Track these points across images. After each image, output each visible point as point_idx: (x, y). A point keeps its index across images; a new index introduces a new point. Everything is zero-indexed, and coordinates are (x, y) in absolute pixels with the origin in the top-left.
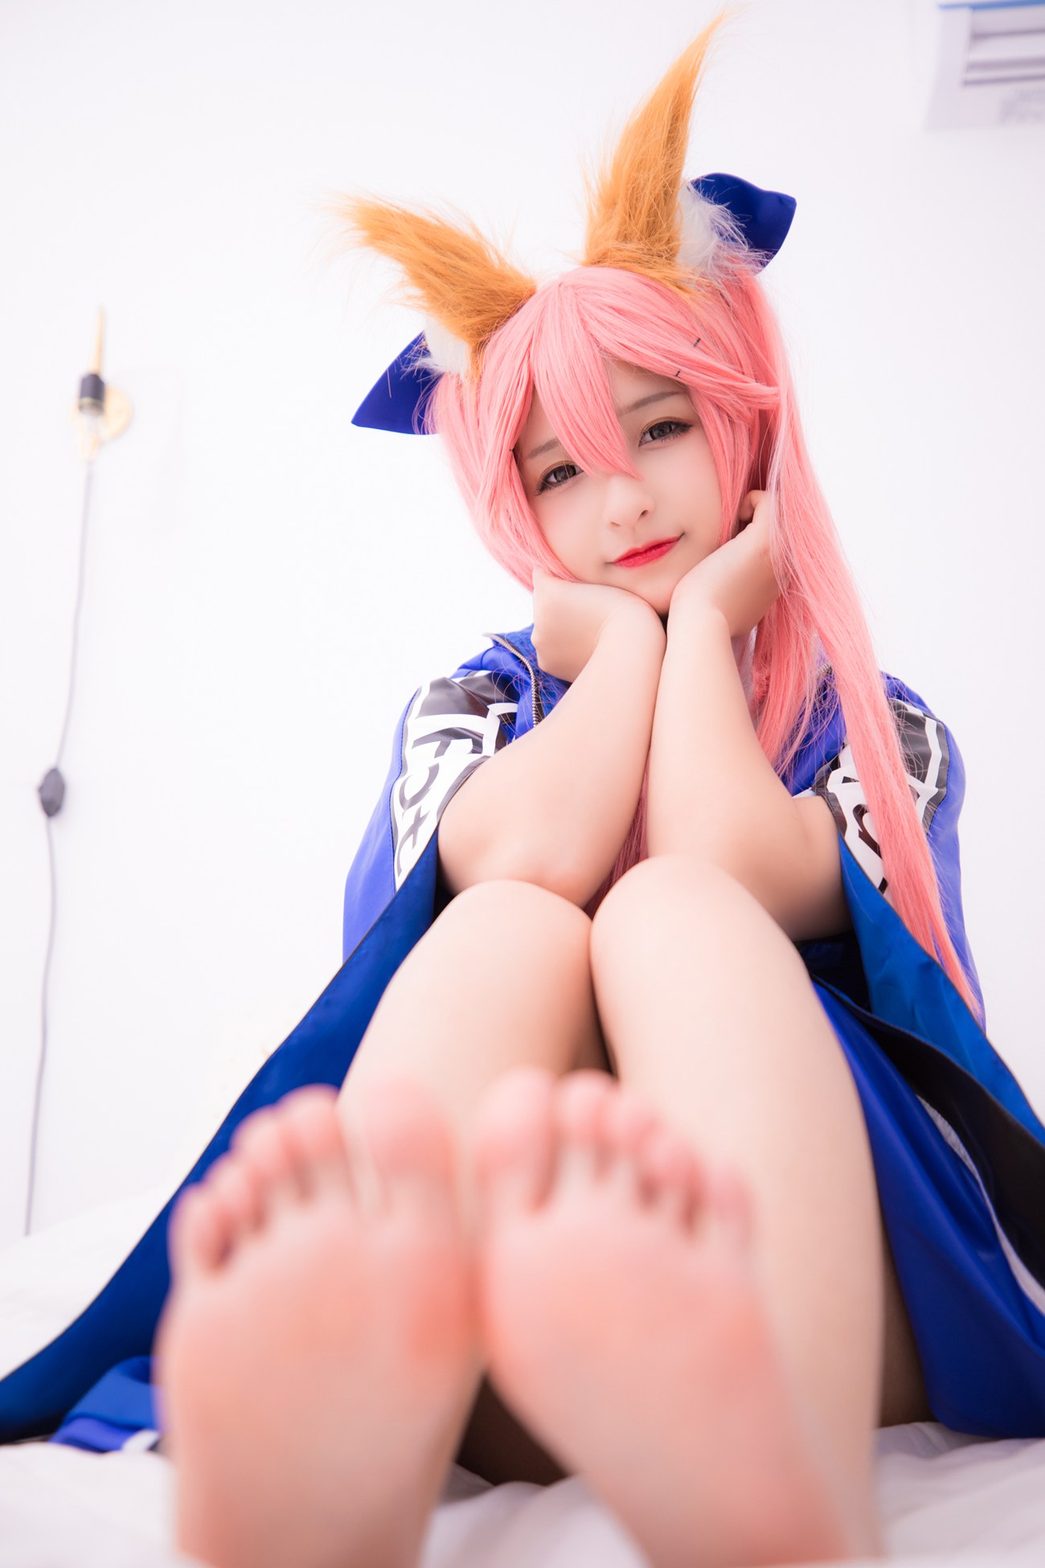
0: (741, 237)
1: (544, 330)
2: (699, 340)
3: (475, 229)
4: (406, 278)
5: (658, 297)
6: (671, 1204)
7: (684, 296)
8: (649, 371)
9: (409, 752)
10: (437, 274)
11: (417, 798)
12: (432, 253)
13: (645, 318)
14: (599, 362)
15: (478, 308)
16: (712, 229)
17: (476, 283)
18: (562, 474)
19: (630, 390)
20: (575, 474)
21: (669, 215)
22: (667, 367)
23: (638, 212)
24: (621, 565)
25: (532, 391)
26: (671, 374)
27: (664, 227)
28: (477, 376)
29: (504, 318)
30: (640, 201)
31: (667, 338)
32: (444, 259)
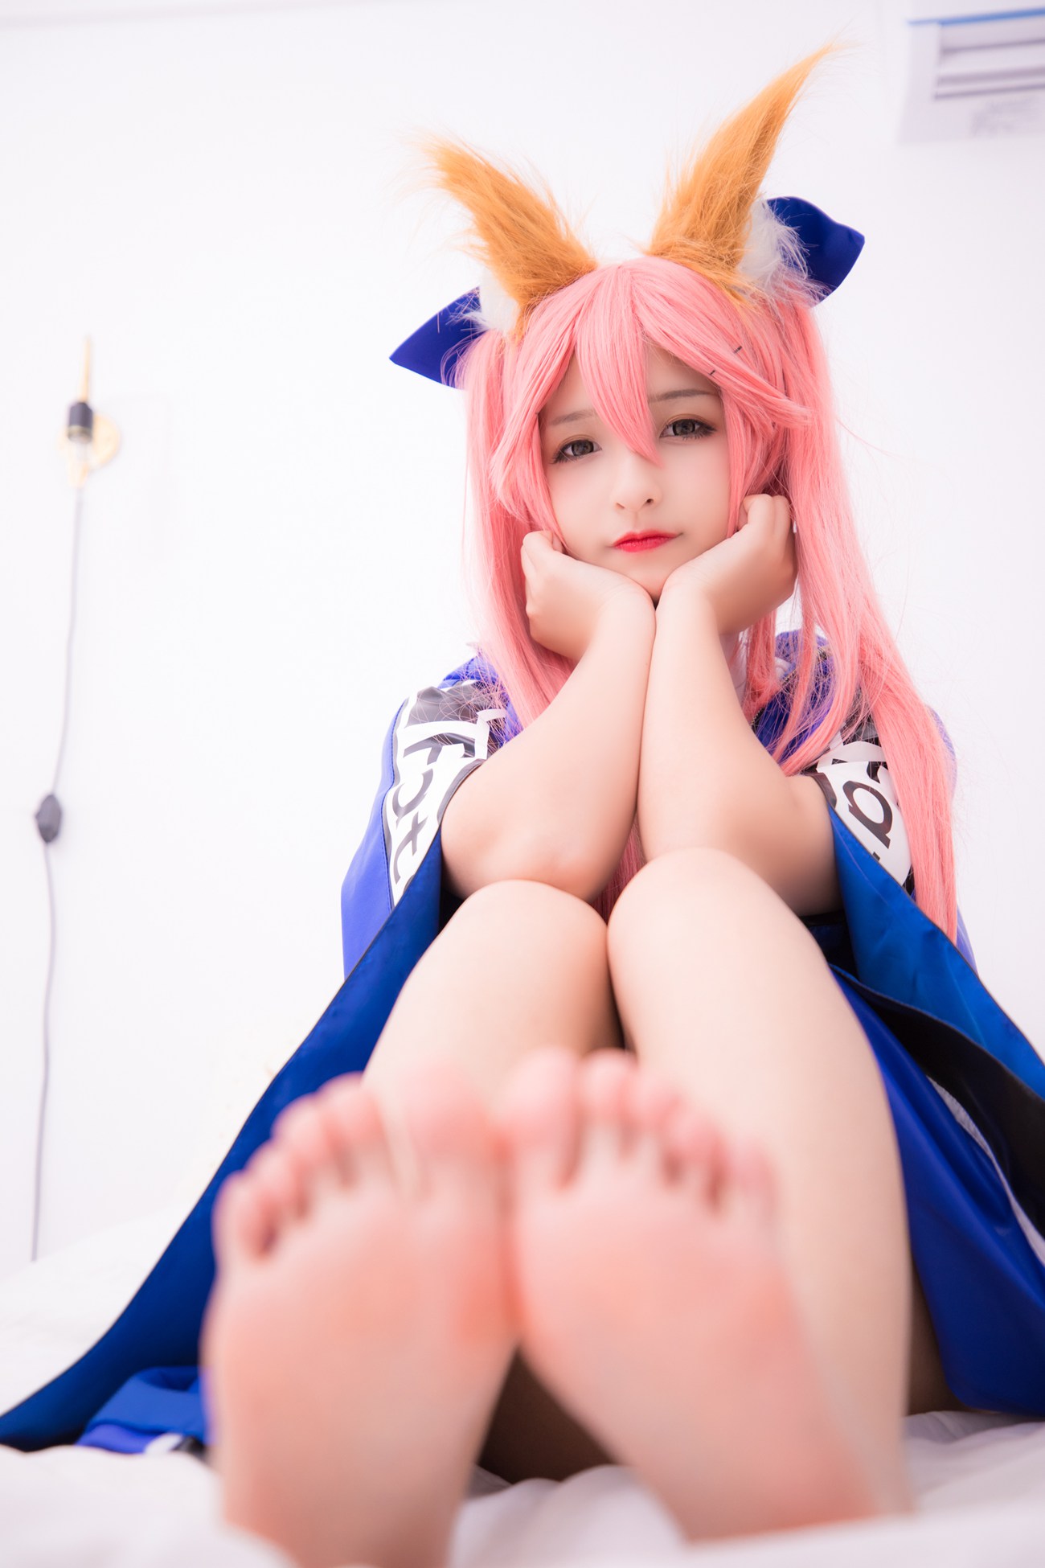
0: (802, 263)
1: (595, 302)
2: (740, 348)
3: (550, 196)
4: (474, 227)
5: (710, 298)
6: (694, 1182)
7: (736, 303)
8: (686, 365)
10: (503, 228)
11: (411, 807)
12: (504, 207)
13: (693, 313)
14: (641, 344)
15: (536, 271)
16: (777, 250)
18: (581, 449)
19: (666, 380)
20: (592, 450)
21: (738, 223)
22: (703, 364)
23: (710, 212)
25: (570, 358)
26: (706, 371)
27: (732, 232)
28: (520, 336)
29: (559, 287)
30: (715, 201)
31: (710, 337)
32: (514, 216)
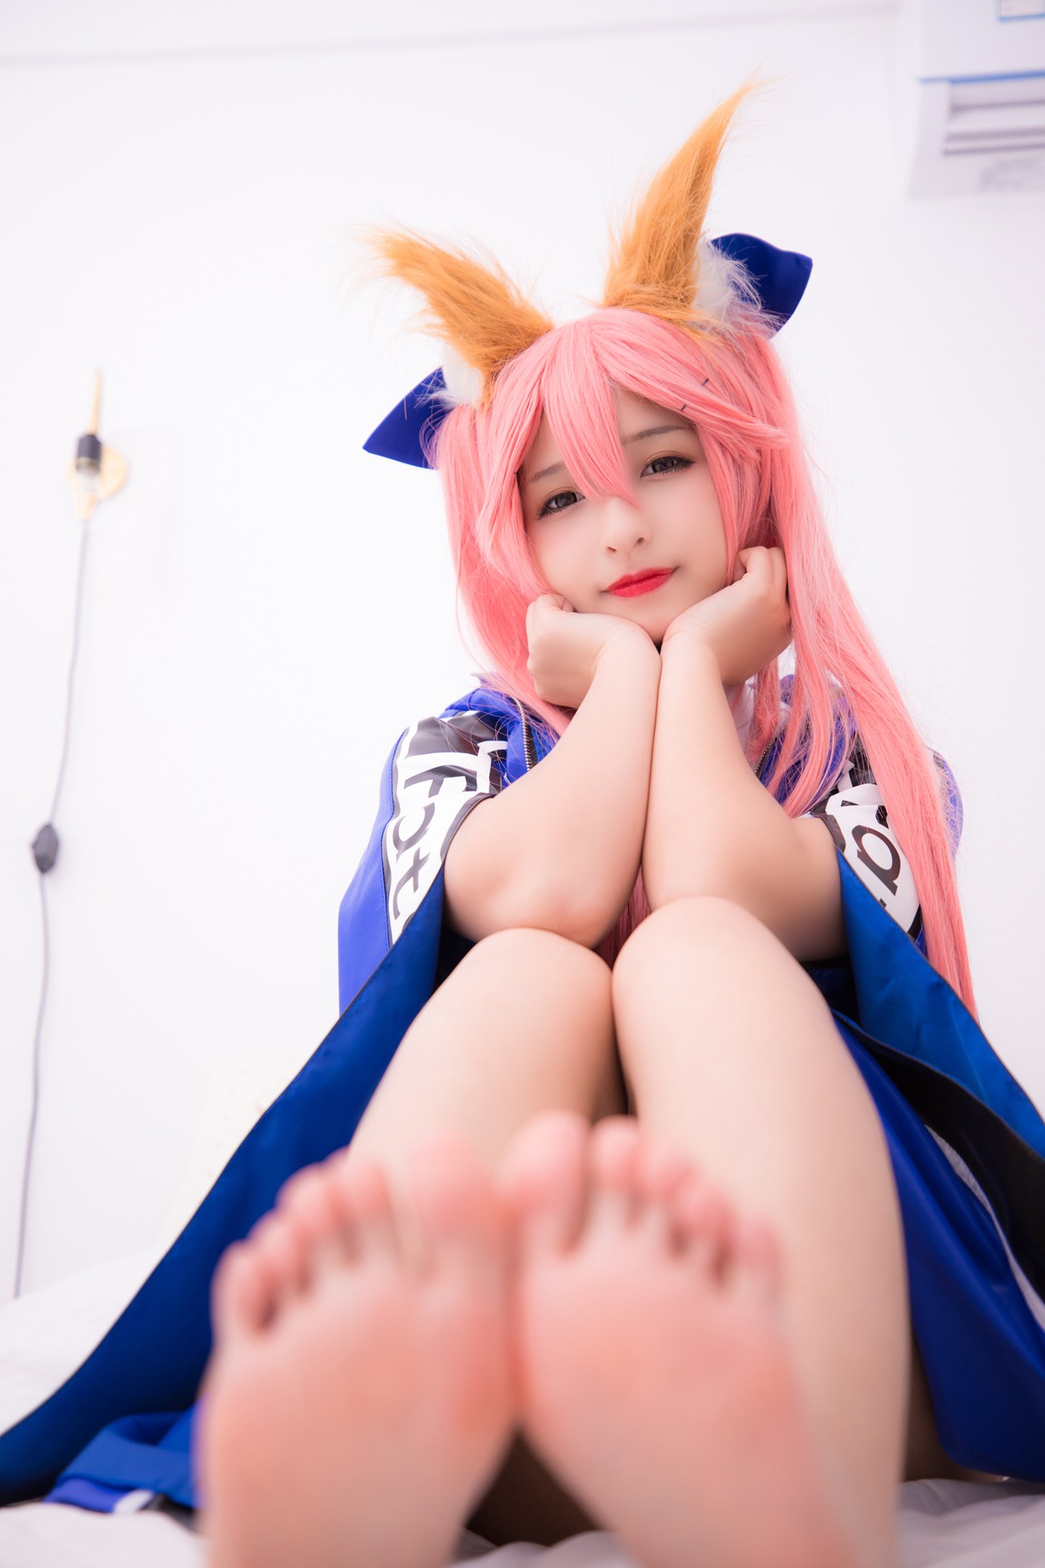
0: (755, 295)
1: (558, 356)
2: (707, 380)
3: (498, 265)
4: (428, 306)
5: (671, 337)
6: (701, 1252)
7: (696, 338)
8: (656, 404)
9: (401, 792)
10: (457, 302)
11: (412, 841)
13: (656, 353)
14: (608, 390)
15: (495, 339)
16: (728, 284)
17: (496, 316)
18: (564, 500)
19: (636, 421)
20: (575, 501)
21: (687, 261)
22: (673, 401)
23: (658, 254)
24: (616, 594)
25: (540, 414)
26: (676, 407)
27: (682, 271)
28: (488, 405)
29: (518, 350)
30: (661, 244)
31: (676, 374)
32: (466, 289)
